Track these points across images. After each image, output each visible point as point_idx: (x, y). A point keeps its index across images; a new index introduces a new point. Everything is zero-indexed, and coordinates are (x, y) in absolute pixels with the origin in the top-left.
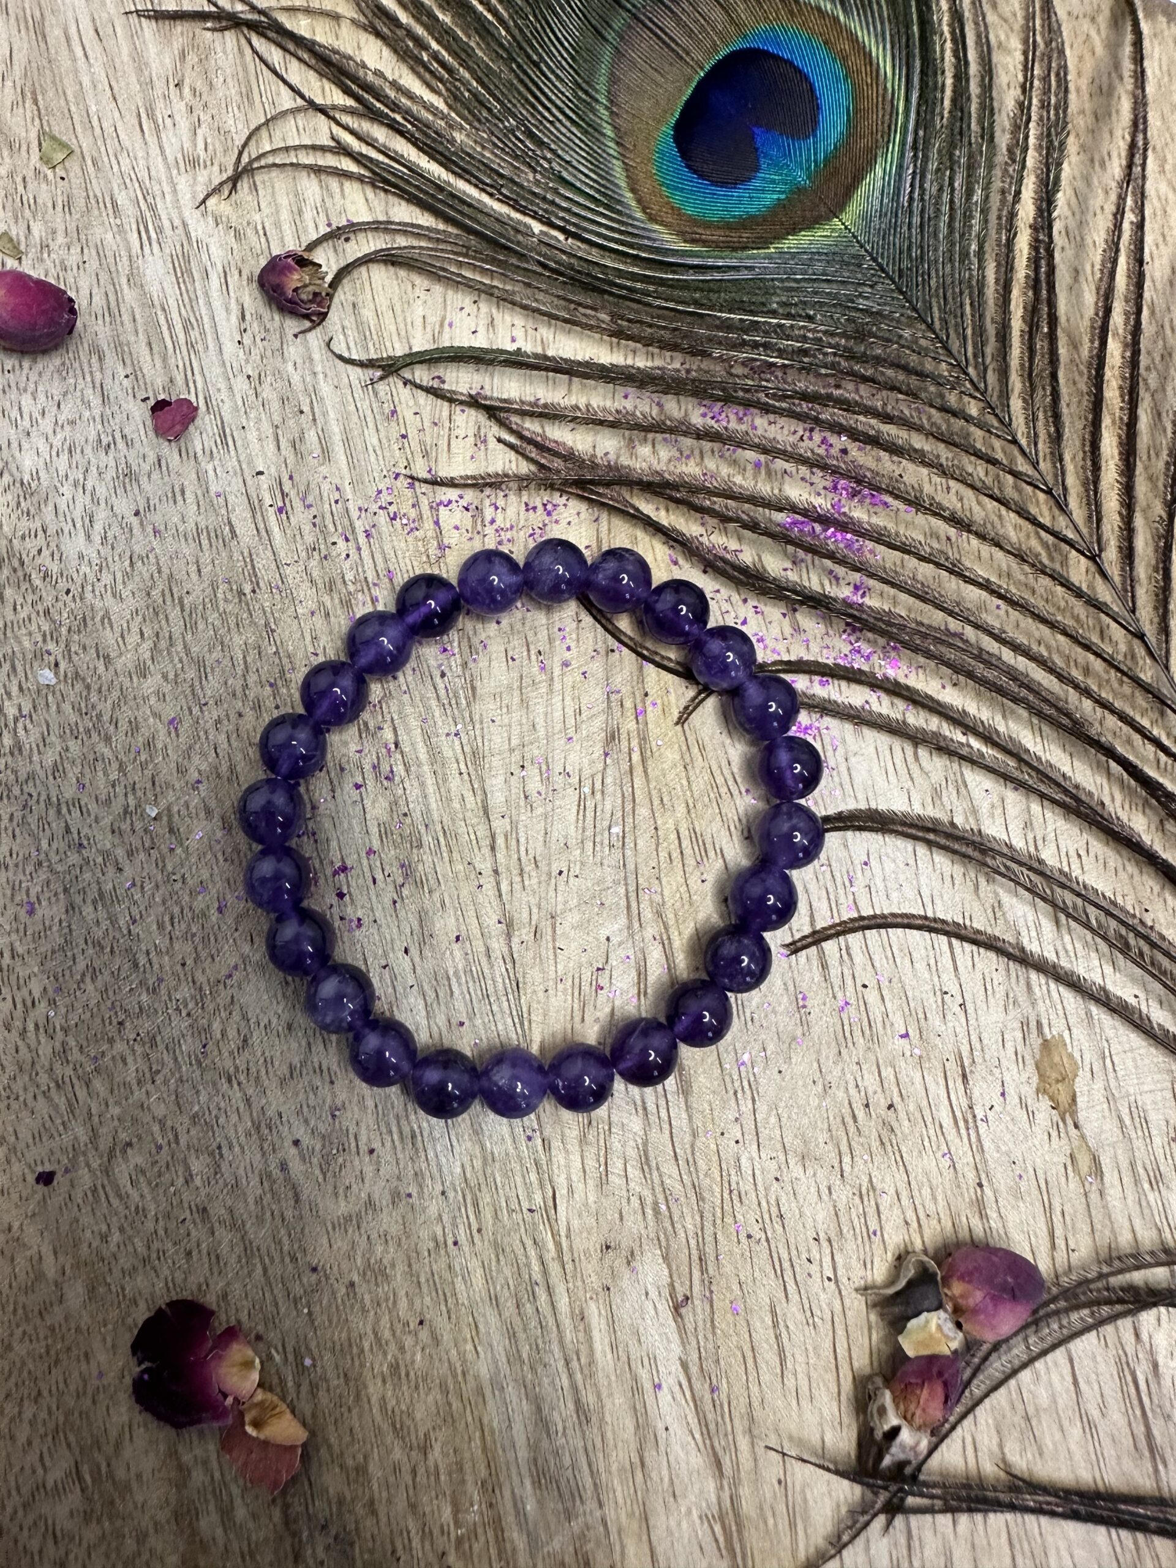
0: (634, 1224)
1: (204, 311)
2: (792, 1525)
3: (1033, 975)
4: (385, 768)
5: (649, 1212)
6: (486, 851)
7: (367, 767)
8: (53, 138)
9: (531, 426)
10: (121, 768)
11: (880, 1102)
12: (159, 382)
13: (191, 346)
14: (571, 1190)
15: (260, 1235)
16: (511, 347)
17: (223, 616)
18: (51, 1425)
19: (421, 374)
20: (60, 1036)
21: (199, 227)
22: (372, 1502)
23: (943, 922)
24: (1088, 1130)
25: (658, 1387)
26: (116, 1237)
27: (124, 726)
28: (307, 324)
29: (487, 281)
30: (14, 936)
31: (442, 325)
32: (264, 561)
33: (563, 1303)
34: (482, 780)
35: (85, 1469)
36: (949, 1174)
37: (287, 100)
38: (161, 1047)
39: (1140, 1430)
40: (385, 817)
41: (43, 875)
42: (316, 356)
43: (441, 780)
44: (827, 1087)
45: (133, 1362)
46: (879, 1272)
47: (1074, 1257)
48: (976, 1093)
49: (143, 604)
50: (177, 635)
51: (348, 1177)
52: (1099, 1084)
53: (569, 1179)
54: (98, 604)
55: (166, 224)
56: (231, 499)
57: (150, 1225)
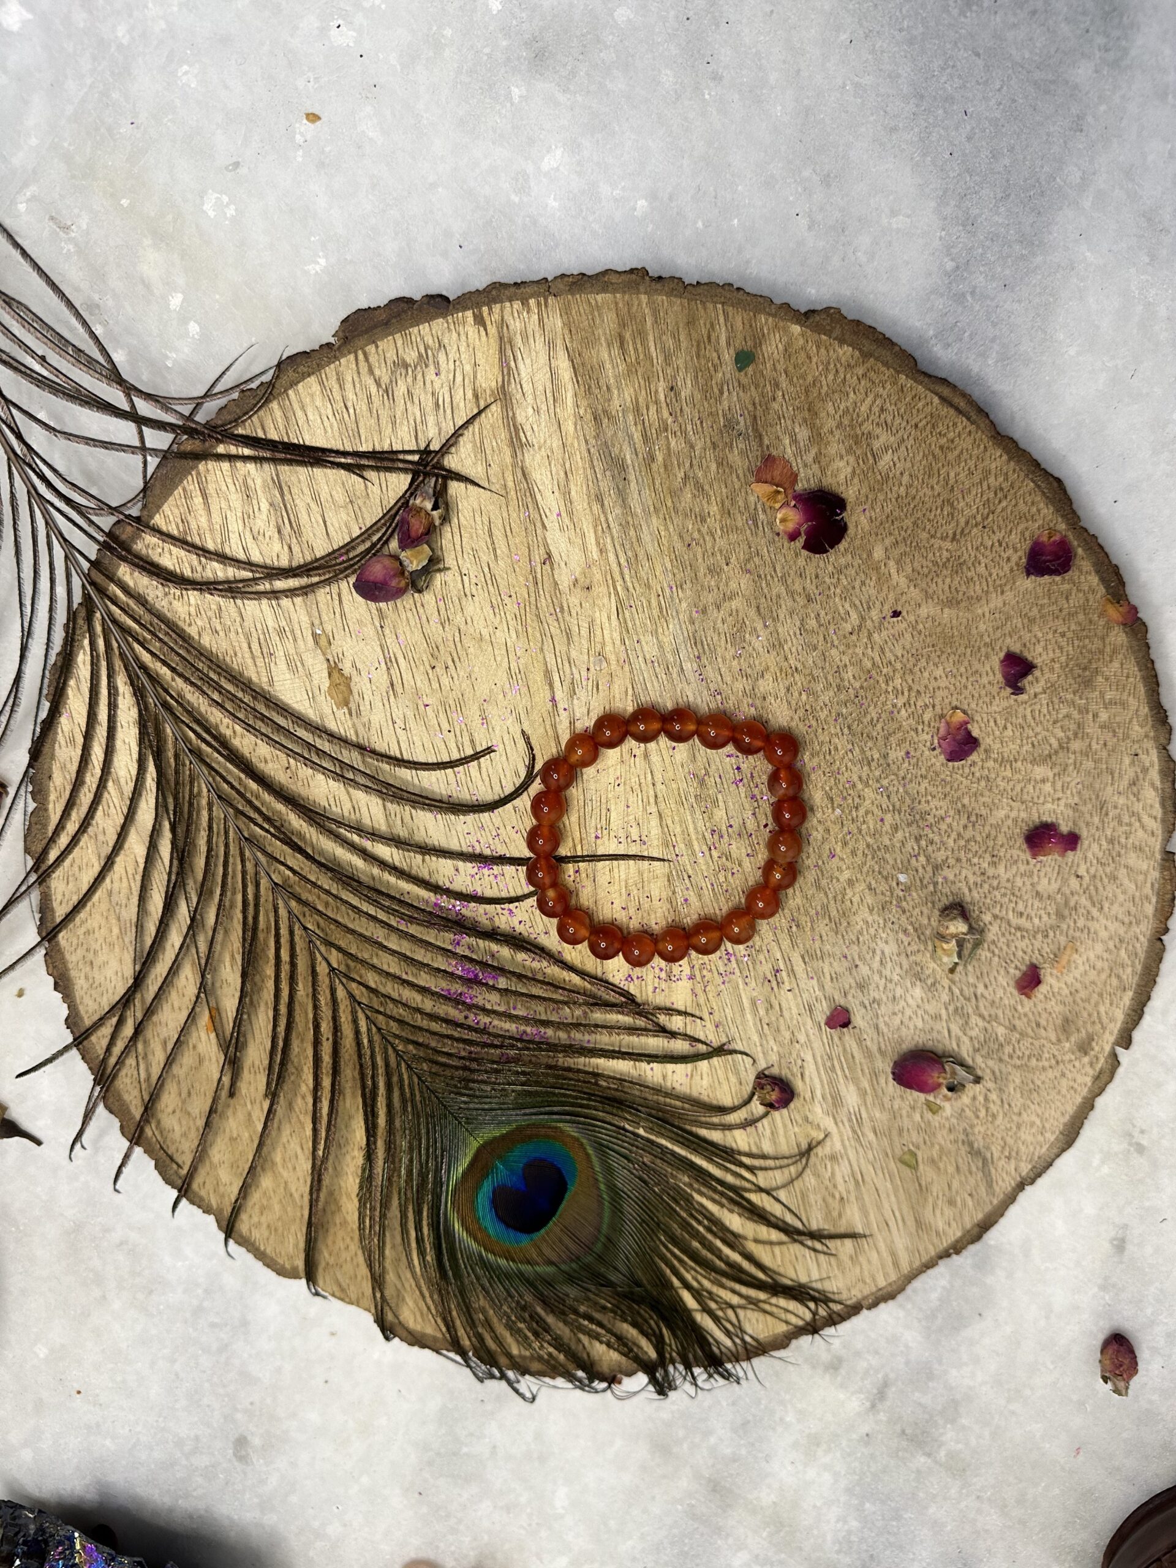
0: (574, 601)
1: (824, 1076)
2: (482, 442)
3: (354, 738)
4: (716, 837)
5: (566, 608)
6: (660, 795)
7: (726, 836)
8: (909, 1166)
9: (641, 1022)
10: (860, 831)
11: (440, 670)
12: (847, 1038)
13: (830, 1058)
14: (609, 618)
15: (779, 589)
16: (655, 1065)
17: (807, 913)
18: (890, 482)
19: (702, 1048)
20: (890, 689)
21: (828, 1123)
22: (714, 448)
23: (406, 767)
24: (321, 658)
25: (559, 515)
26: (857, 584)
27: (860, 853)
28: (766, 1072)
29: (668, 1100)
30: (916, 740)
31: (692, 1076)
32: (786, 943)
33: (612, 557)
34: (663, 833)
35: (871, 461)
36: (400, 632)
37: (782, 1195)
38: (834, 685)
39: (287, 497)
40: (715, 810)
41: (902, 773)
42: (761, 1055)
43: (685, 832)
44: (469, 676)
45: (846, 519)
46: (438, 578)
47: (327, 589)
48: (385, 676)
49: (852, 918)
50: (832, 902)
51: (730, 619)
52: (315, 682)
53: (610, 624)
54: (876, 917)
55: (847, 1124)
56: (805, 976)
57: (838, 591)
